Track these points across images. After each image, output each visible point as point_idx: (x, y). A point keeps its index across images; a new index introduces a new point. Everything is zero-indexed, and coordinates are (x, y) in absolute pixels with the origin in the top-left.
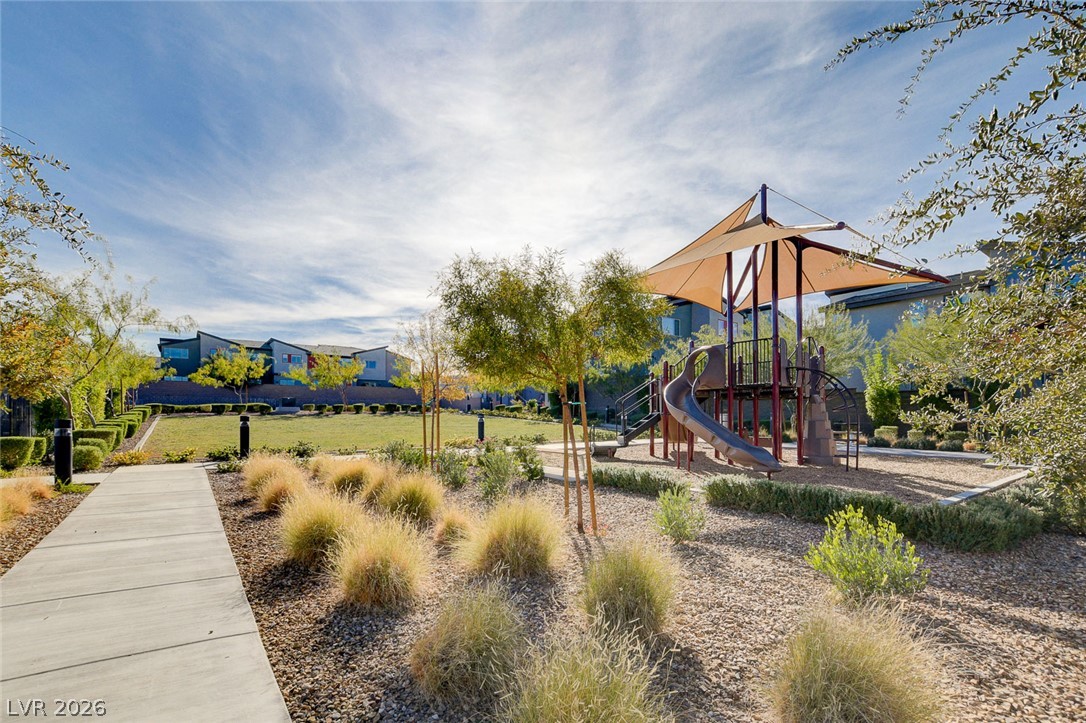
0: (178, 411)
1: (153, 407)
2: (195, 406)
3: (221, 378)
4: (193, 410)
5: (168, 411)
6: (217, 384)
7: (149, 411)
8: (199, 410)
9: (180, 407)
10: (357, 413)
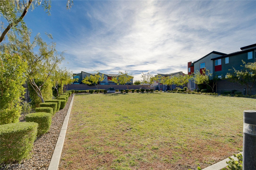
0: (80, 92)
1: (72, 91)
2: (84, 91)
3: (92, 82)
4: (83, 92)
5: (77, 92)
6: (90, 83)
7: (71, 93)
8: (85, 92)
9: (80, 91)
10: (133, 92)
